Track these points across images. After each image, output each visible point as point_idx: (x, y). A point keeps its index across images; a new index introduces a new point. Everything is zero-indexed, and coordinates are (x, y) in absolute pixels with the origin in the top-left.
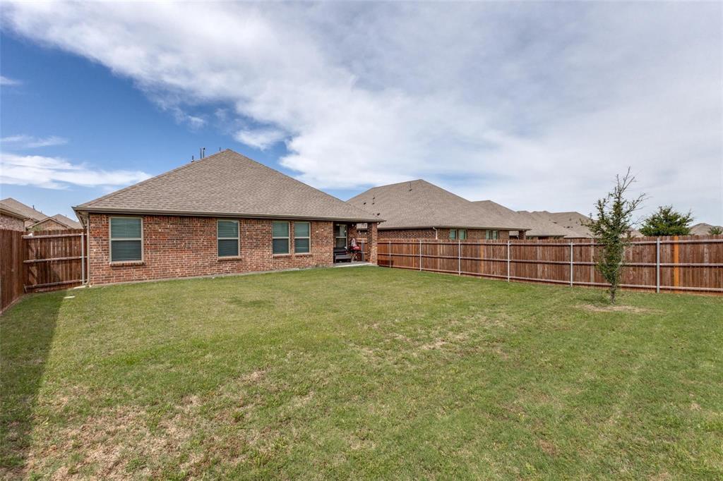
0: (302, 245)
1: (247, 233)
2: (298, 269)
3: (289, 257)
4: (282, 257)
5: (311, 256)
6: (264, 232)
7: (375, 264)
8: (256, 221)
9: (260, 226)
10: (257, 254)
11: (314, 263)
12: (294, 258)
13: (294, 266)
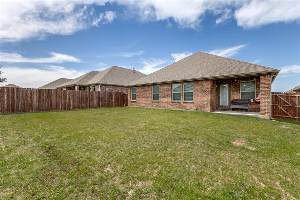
0: (189, 96)
1: (161, 91)
2: (184, 110)
3: (179, 103)
4: (175, 102)
5: (193, 103)
6: (168, 90)
7: (267, 117)
8: (164, 85)
9: (166, 87)
10: (165, 100)
11: (195, 108)
12: (182, 103)
13: (182, 108)
